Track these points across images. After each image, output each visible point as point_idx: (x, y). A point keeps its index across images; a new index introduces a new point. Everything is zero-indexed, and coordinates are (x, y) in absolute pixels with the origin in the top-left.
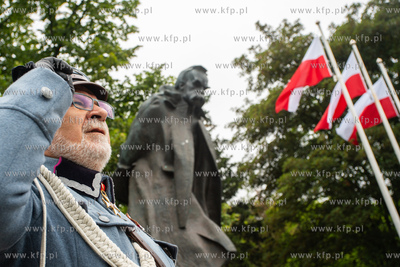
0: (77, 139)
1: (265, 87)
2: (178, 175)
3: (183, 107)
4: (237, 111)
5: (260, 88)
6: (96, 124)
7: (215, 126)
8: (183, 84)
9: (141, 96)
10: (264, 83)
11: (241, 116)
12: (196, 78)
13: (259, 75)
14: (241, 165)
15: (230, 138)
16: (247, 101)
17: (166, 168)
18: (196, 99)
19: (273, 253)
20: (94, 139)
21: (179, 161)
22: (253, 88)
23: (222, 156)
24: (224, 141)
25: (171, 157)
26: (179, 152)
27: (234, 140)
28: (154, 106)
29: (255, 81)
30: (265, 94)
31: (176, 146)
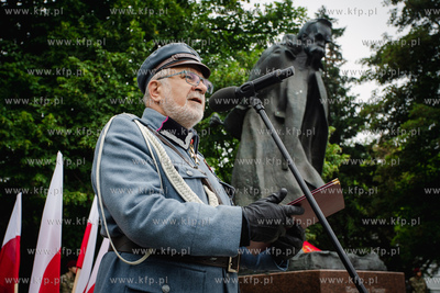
0: (182, 104)
1: (409, 22)
2: (288, 121)
3: (302, 58)
4: (372, 47)
5: (402, 23)
6: (196, 95)
7: (346, 61)
8: (306, 36)
9: (269, 28)
10: (409, 18)
11: (374, 53)
12: (319, 31)
13: (405, 9)
14: (365, 105)
15: (358, 77)
16: (386, 37)
17: (278, 114)
18: (315, 51)
19: (383, 201)
20: (193, 106)
21: (291, 109)
22: (395, 22)
23: (348, 94)
24: (353, 79)
25: (284, 105)
26: (292, 101)
27: (363, 78)
28: (275, 55)
29: (399, 14)
30: (407, 30)
31: (289, 95)
